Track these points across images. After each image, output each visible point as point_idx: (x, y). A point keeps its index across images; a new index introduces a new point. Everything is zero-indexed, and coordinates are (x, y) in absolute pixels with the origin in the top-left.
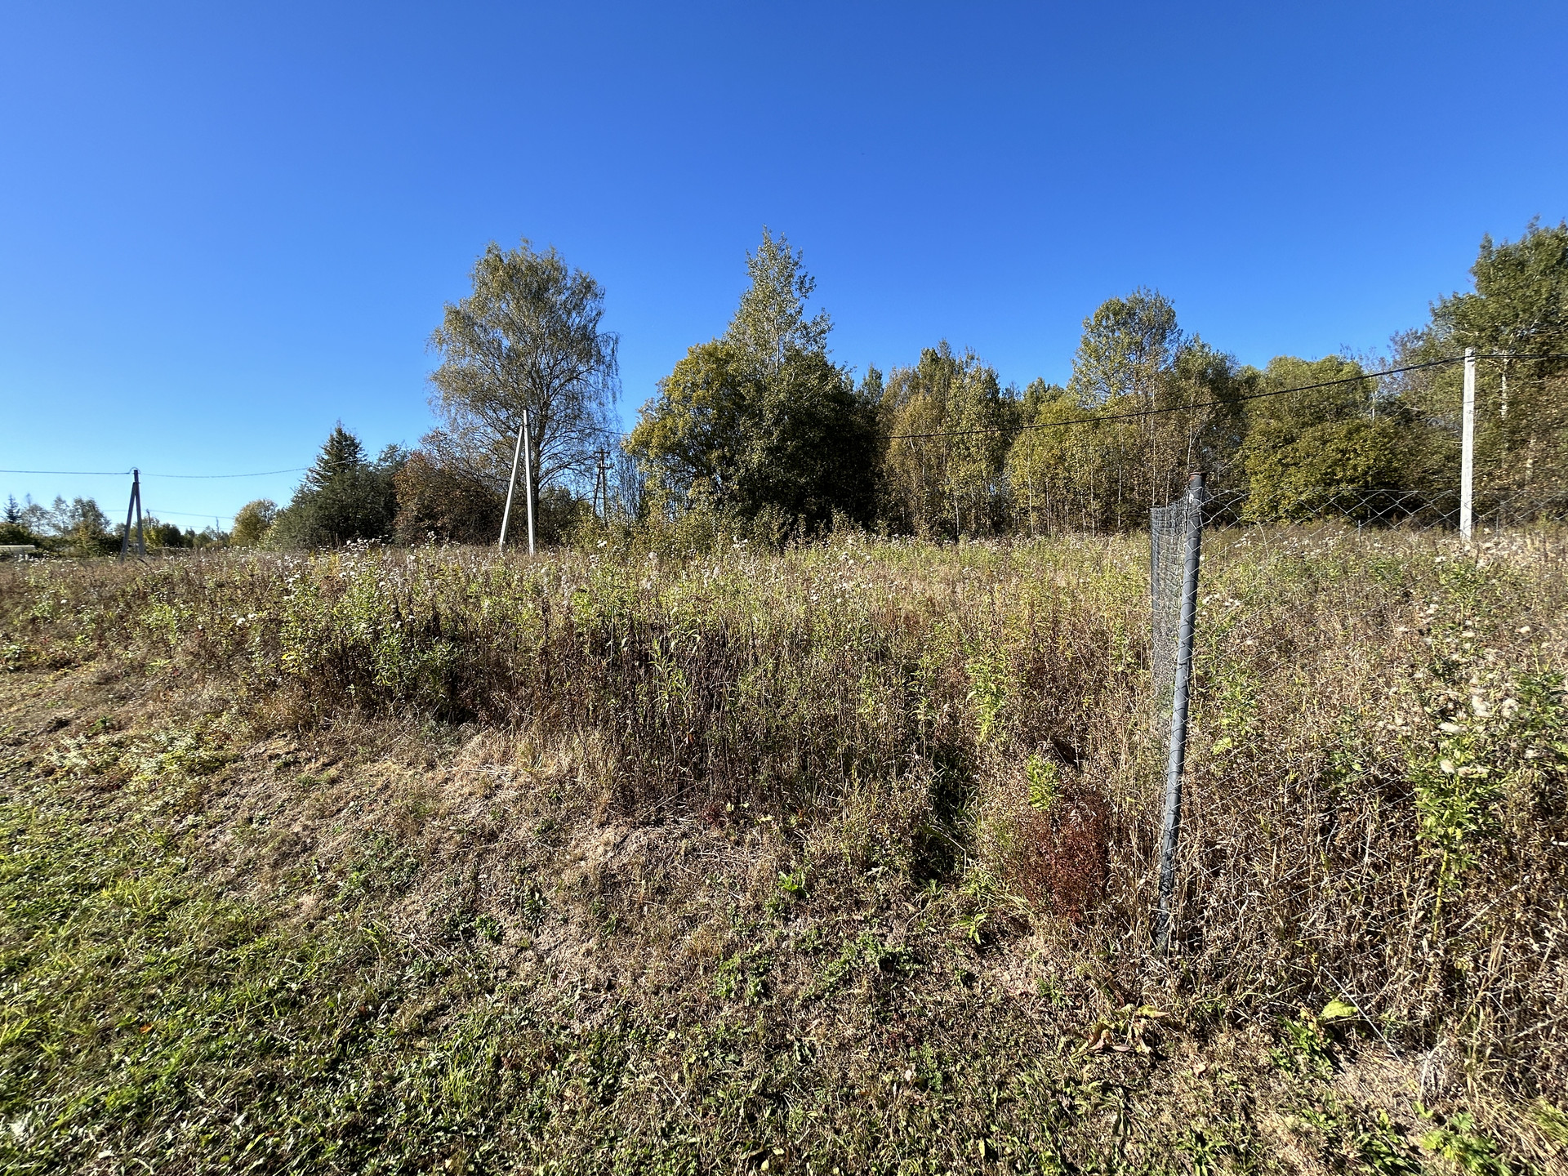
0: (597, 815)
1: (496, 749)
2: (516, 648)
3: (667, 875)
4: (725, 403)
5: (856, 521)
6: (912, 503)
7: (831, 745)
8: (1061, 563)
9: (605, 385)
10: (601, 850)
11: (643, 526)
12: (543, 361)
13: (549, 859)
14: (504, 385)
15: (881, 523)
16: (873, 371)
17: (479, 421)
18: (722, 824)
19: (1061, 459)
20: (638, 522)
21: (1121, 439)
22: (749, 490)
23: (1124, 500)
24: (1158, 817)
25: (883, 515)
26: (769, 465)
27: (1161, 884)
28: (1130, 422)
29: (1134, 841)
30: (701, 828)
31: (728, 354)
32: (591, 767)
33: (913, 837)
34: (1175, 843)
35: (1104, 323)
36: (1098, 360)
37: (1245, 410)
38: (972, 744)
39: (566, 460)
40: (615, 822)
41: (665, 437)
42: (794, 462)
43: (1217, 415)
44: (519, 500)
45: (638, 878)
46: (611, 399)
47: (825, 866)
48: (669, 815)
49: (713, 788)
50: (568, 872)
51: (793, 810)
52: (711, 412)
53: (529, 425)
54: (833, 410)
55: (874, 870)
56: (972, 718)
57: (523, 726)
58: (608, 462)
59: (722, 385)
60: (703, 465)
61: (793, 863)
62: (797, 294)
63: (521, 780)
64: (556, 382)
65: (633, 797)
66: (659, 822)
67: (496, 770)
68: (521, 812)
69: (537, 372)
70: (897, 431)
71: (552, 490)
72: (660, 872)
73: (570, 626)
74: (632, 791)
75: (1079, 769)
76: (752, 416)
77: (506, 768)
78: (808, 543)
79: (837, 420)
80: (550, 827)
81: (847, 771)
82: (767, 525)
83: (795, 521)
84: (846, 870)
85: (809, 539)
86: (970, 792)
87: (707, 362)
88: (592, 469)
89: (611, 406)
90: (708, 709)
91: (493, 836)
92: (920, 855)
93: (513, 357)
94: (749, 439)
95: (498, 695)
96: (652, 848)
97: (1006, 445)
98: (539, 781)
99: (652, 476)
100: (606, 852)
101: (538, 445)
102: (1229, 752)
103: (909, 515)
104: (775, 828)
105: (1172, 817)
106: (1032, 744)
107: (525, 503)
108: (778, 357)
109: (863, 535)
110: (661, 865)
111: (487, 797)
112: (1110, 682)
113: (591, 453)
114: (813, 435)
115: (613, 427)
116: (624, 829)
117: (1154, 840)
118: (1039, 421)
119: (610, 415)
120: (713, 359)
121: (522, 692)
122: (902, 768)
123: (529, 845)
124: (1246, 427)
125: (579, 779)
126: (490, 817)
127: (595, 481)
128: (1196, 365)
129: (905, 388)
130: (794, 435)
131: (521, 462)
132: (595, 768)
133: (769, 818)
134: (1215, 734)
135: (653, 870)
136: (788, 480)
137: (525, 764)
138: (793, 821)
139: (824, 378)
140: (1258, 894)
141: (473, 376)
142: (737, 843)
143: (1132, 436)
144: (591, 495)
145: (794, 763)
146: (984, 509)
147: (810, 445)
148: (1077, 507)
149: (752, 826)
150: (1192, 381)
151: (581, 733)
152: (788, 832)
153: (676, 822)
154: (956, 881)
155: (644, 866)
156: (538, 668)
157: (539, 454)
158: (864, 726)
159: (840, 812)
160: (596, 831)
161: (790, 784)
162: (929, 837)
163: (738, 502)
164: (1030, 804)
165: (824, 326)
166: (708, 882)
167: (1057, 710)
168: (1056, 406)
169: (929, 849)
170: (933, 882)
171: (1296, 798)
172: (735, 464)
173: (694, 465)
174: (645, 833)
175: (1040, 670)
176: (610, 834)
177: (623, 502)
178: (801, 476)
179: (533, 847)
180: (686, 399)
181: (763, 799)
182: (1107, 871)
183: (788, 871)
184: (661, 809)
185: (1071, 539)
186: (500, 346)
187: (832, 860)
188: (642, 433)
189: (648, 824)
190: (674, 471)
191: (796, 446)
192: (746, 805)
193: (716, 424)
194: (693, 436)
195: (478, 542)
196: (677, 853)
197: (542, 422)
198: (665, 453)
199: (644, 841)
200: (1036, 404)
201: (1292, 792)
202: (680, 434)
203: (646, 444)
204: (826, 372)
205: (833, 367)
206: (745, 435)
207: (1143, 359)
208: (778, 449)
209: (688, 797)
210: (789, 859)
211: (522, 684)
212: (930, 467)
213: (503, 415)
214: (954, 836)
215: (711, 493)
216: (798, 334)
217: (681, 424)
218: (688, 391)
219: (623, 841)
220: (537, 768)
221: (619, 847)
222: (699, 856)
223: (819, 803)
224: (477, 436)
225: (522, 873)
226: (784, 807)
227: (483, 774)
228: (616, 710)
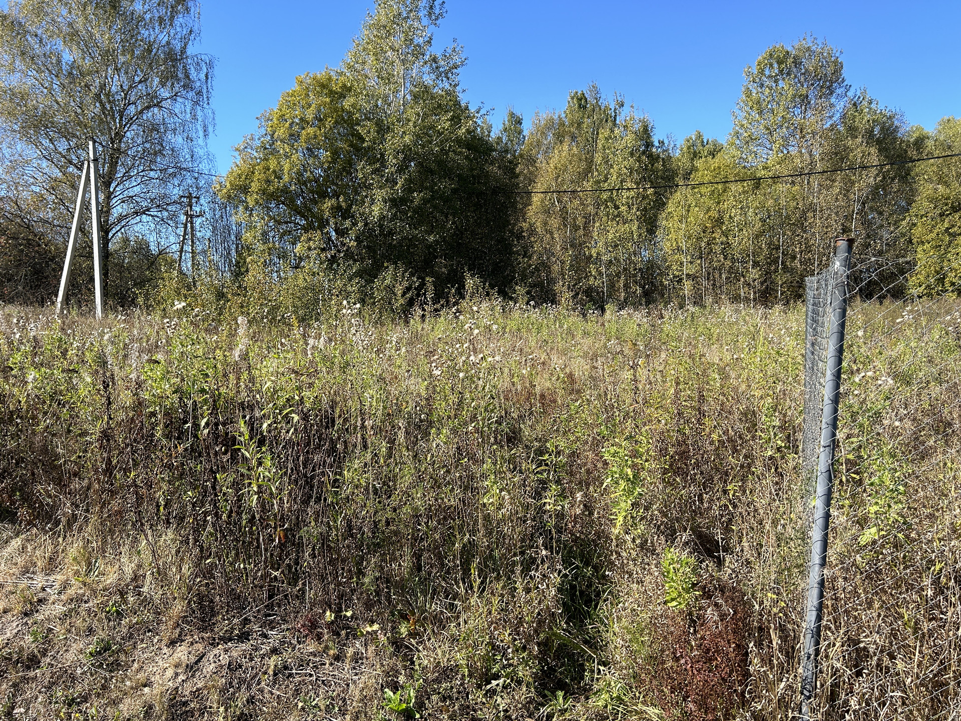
0: (167, 631)
1: (40, 556)
2: (69, 431)
3: (251, 701)
4: (340, 144)
5: (492, 286)
6: (556, 268)
7: (449, 540)
8: (715, 336)
9: (195, 117)
10: (170, 673)
11: (239, 287)
12: (116, 83)
13: (104, 687)
14: (65, 109)
15: (520, 290)
16: (512, 115)
17: (31, 152)
18: (319, 637)
19: (719, 222)
20: (233, 283)
21: (783, 202)
22: (368, 247)
23: (785, 268)
24: (801, 614)
25: (522, 280)
26: (392, 220)
27: (803, 688)
28: (793, 183)
29: (776, 641)
30: (294, 642)
31: (344, 86)
32: (161, 575)
33: (539, 644)
34: (817, 643)
35: (767, 72)
36: (761, 113)
37: (912, 174)
38: (608, 538)
39: (144, 204)
40: (189, 639)
41: (268, 181)
42: (421, 217)
43: (884, 178)
44: (83, 252)
45: (215, 705)
46: (201, 134)
47: (437, 681)
48: (256, 628)
49: (310, 595)
50: (127, 701)
51: (404, 617)
52: (324, 155)
53: (95, 160)
54: (467, 158)
55: (494, 683)
56: (606, 508)
57: (75, 526)
58: (197, 209)
59: (336, 122)
60: (313, 216)
61: (402, 679)
62: (425, 21)
63: (71, 592)
64: (132, 110)
65: (212, 609)
66: (244, 637)
67: (39, 581)
68: (69, 631)
69: (108, 95)
70: (540, 186)
71: (126, 241)
72: (242, 697)
73: (140, 404)
74: (212, 601)
75: (720, 563)
76: (372, 161)
77: (52, 578)
78: (436, 310)
79: (472, 170)
80: (107, 648)
81: (466, 572)
82: (390, 289)
83: (423, 285)
84: (462, 684)
85: (438, 306)
86: (604, 592)
87: (319, 94)
88: (177, 217)
89: (201, 141)
90: (306, 502)
91: (33, 662)
92: (548, 664)
93: (74, 75)
94: (369, 187)
95: (44, 489)
96: (233, 667)
97: (660, 205)
98: (94, 591)
99: (251, 227)
100: (177, 674)
101: (107, 184)
102: (874, 542)
103: (552, 281)
104: (382, 638)
105: (814, 613)
106: (671, 536)
107: (90, 256)
108: (404, 93)
109: (498, 302)
110: (244, 687)
111: (26, 614)
112: (758, 468)
113: (175, 198)
114: (445, 185)
115: (204, 167)
116: (200, 647)
117: (796, 638)
118: (696, 178)
119: (200, 152)
120: (325, 91)
121: (75, 485)
122: (529, 565)
123: (79, 671)
124: (914, 192)
125: (145, 589)
126: (29, 638)
127: (181, 231)
128: (862, 124)
129: (550, 137)
130: (422, 185)
131: (86, 205)
132: (166, 574)
133: (376, 627)
134: (862, 522)
135: (234, 694)
136: (415, 237)
137: (77, 573)
138: (404, 630)
139: (456, 120)
140: (900, 694)
141: (24, 97)
142: (337, 658)
143: (794, 198)
144: (176, 248)
145: (406, 563)
146: (635, 276)
147: (441, 198)
148: (735, 275)
149: (355, 637)
150: (859, 140)
151: (149, 532)
152: (397, 643)
153: (265, 636)
154: (586, 692)
155: (223, 691)
156: (96, 456)
157: (109, 197)
158: (487, 518)
159: (458, 617)
160: (165, 650)
161: (401, 586)
162: (556, 643)
163: (355, 261)
164: (665, 603)
165: (457, 59)
166: (300, 704)
167: (701, 500)
168: (715, 163)
169: (557, 657)
170: (560, 694)
171: (940, 590)
172: (353, 217)
173: (303, 216)
174: (226, 651)
175: (684, 455)
176: (182, 653)
177: (216, 258)
178: (429, 233)
179: (84, 673)
180: (294, 137)
181: (369, 606)
182: (747, 674)
183: (395, 687)
184: (246, 621)
185: (727, 310)
186: (59, 62)
187: (447, 673)
188: (240, 176)
189: (230, 640)
190: (279, 223)
191: (423, 199)
192: (349, 614)
193: (329, 168)
194: (301, 182)
195: (26, 302)
196: (265, 673)
197: (114, 156)
198: (268, 201)
199: (225, 659)
200: (692, 159)
201: (936, 582)
202: (286, 178)
203: (245, 189)
204: (459, 113)
205: (467, 108)
206: (364, 183)
207: (809, 113)
208: (403, 200)
209: (279, 607)
210: (398, 672)
211: (75, 475)
212: (576, 228)
213: (62, 146)
214: (586, 642)
215: (323, 250)
216: (426, 69)
217: (286, 167)
218: (296, 128)
219: (199, 661)
220: (93, 577)
221: (192, 668)
222: (290, 675)
223: (435, 607)
224: (29, 171)
225: (70, 705)
226: (393, 615)
227: (22, 586)
228: (194, 505)
